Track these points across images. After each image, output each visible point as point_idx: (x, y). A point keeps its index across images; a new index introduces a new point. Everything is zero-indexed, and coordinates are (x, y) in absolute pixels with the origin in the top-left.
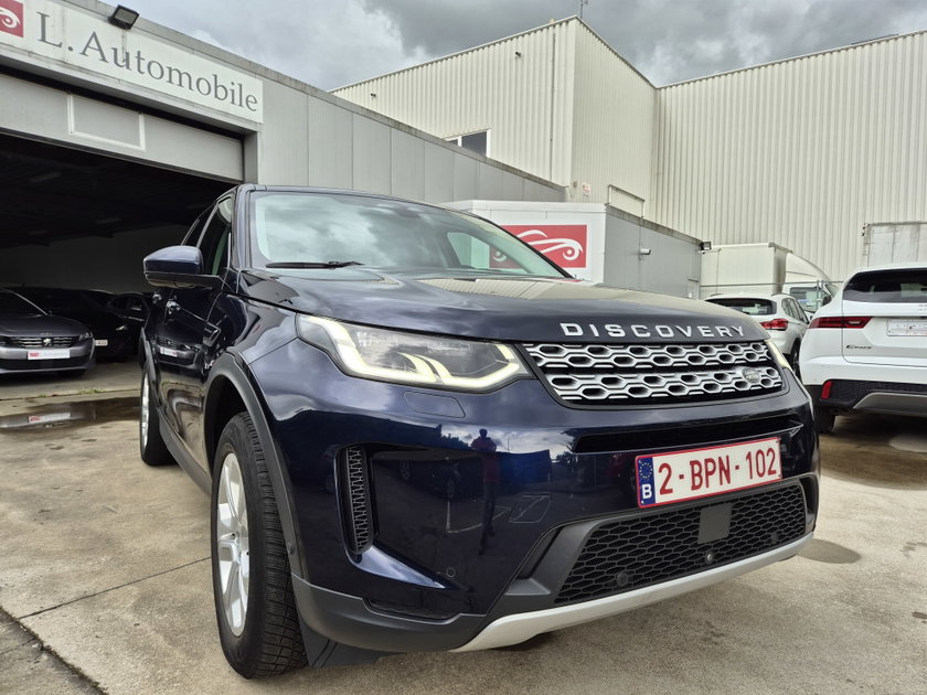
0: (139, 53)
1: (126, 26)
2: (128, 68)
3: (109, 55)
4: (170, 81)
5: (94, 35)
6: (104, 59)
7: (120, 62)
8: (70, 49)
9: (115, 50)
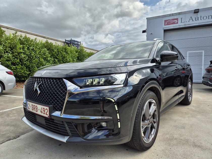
0: (201, 16)
1: (198, 12)
2: (198, 20)
3: (194, 19)
4: (209, 19)
5: (191, 17)
6: (193, 21)
7: (196, 20)
8: (186, 22)
9: (195, 18)
